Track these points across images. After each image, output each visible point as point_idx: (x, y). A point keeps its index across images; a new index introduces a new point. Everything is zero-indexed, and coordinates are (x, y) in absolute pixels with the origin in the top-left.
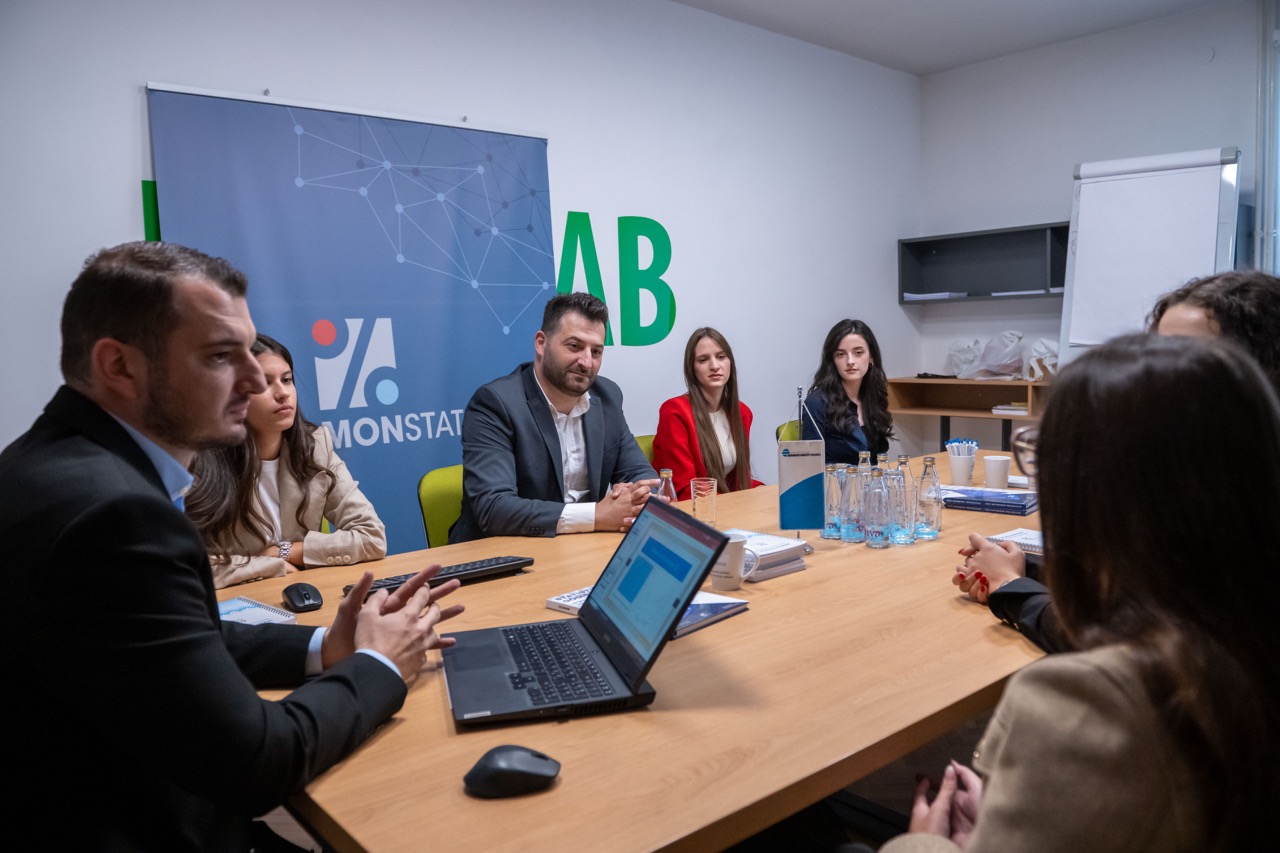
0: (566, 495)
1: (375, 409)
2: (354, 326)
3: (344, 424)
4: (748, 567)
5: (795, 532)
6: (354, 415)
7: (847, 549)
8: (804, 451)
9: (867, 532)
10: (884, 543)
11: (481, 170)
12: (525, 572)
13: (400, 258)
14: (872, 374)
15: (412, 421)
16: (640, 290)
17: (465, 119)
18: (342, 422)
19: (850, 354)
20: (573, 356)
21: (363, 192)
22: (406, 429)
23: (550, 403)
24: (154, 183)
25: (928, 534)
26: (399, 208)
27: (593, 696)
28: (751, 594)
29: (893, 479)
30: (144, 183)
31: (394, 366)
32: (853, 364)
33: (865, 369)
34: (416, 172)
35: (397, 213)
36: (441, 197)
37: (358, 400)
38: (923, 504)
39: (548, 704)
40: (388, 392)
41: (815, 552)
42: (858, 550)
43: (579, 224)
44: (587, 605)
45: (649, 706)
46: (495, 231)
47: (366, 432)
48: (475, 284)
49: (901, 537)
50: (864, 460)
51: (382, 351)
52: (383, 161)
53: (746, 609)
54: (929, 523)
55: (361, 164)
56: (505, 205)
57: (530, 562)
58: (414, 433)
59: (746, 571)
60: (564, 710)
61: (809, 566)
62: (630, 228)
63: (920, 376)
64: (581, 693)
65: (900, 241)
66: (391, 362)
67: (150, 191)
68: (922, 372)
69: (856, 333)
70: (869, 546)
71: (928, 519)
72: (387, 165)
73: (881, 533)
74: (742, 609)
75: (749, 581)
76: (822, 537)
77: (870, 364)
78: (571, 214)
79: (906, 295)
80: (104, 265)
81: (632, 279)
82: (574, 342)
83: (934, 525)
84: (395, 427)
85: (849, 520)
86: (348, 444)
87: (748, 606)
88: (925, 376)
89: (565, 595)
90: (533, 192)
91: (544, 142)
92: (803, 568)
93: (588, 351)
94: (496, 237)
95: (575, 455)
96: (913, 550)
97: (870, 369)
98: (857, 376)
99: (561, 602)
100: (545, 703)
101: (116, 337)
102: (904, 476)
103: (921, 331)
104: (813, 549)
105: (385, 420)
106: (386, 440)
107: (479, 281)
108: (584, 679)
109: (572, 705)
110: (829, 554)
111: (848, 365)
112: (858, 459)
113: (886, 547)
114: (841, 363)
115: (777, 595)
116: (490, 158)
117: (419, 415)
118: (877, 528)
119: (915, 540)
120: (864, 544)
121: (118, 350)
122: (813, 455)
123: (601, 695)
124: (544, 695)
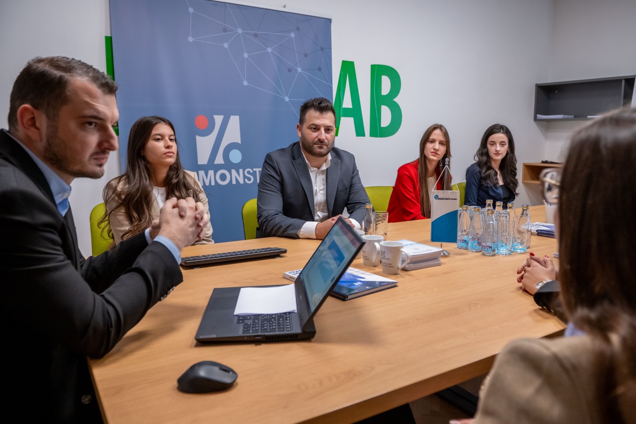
0: (316, 215)
1: (229, 165)
2: (218, 119)
3: (211, 173)
4: (403, 261)
5: (440, 243)
6: (217, 168)
7: (471, 255)
8: (448, 197)
9: (483, 246)
10: (492, 253)
11: (293, 35)
12: (281, 257)
13: (245, 83)
14: (508, 157)
15: (248, 172)
16: (382, 106)
17: (285, 7)
18: (210, 171)
19: (498, 145)
20: (315, 134)
21: (226, 45)
22: (245, 177)
23: (307, 161)
24: (111, 38)
25: (521, 249)
26: (246, 55)
27: (278, 331)
28: (403, 277)
29: (503, 216)
30: (106, 37)
31: (240, 142)
32: (498, 150)
33: (504, 154)
34: (256, 35)
35: (244, 58)
36: (269, 50)
37: (219, 160)
38: (520, 232)
39: (251, 333)
40: (236, 156)
41: (451, 256)
42: (476, 256)
43: (348, 68)
44: (299, 277)
45: (312, 340)
46: (299, 70)
47: (223, 177)
48: (287, 99)
49: (503, 250)
50: (489, 205)
51: (233, 133)
52: (237, 28)
53: (396, 286)
54: (522, 243)
55: (225, 30)
56: (306, 55)
57: (285, 252)
58: (249, 179)
59: (402, 263)
60: (260, 338)
61: (443, 264)
62: (378, 71)
63: (543, 162)
64: (273, 329)
65: (536, 84)
66: (238, 140)
67: (109, 41)
68: (544, 160)
69: (503, 133)
70: (484, 255)
71: (522, 241)
72: (240, 31)
73: (491, 247)
74: (393, 286)
75: (404, 270)
76: (458, 247)
77: (508, 151)
78: (344, 62)
79: (538, 115)
80: (35, 66)
81: (377, 100)
82: (313, 127)
83: (525, 245)
84: (239, 175)
85: (473, 239)
86: (213, 183)
87: (397, 284)
88: (546, 162)
89: (295, 271)
90: (322, 49)
91: (330, 20)
92: (439, 265)
93: (323, 130)
94: (300, 73)
95: (322, 192)
96: (510, 258)
97: (507, 154)
98: (500, 158)
99: (291, 275)
100: (250, 333)
101: (33, 105)
102: (509, 215)
103: (546, 137)
104: (449, 254)
105: (233, 171)
106: (234, 182)
107: (289, 97)
108: (279, 320)
109: (264, 335)
110: (459, 257)
111: (496, 151)
112: (485, 204)
113: (494, 255)
114: (492, 149)
115: (418, 279)
116: (298, 29)
117: (253, 170)
118: (489, 244)
119: (511, 253)
120: (481, 253)
121: (33, 113)
122: (452, 199)
123: (284, 331)
124: (251, 328)
